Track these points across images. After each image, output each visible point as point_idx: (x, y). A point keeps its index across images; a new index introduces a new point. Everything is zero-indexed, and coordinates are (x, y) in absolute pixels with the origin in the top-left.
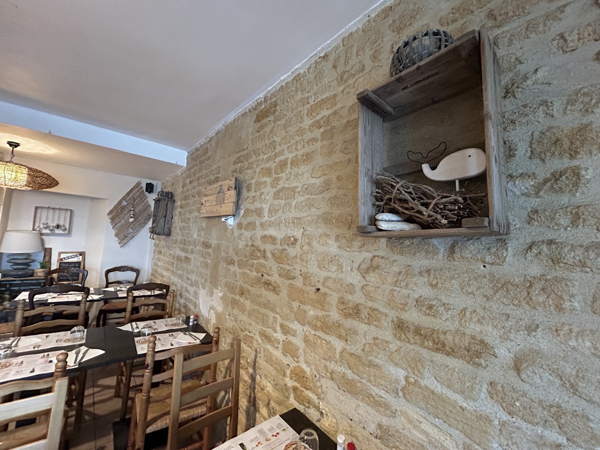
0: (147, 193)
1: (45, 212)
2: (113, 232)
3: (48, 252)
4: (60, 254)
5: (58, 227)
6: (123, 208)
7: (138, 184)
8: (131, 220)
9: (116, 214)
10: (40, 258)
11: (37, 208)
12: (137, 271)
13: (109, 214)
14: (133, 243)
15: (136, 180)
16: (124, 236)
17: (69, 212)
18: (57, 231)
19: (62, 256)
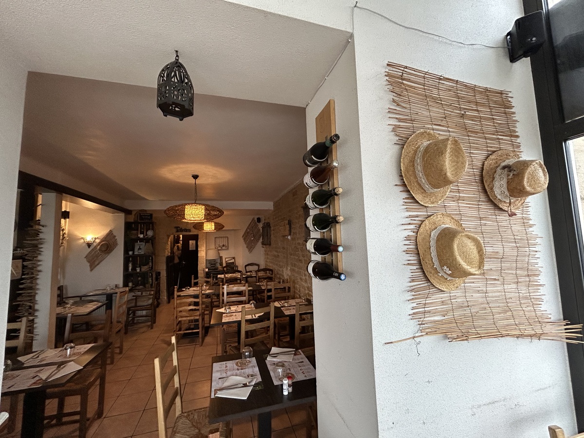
0: (258, 223)
1: (218, 239)
2: (245, 246)
3: (221, 258)
4: (226, 258)
5: (223, 246)
6: (248, 233)
7: (253, 219)
8: (252, 239)
9: (246, 236)
10: (219, 261)
11: (215, 238)
12: (258, 265)
13: (243, 237)
14: (255, 251)
15: (252, 217)
16: (250, 247)
17: (227, 239)
18: (223, 248)
19: (227, 260)
